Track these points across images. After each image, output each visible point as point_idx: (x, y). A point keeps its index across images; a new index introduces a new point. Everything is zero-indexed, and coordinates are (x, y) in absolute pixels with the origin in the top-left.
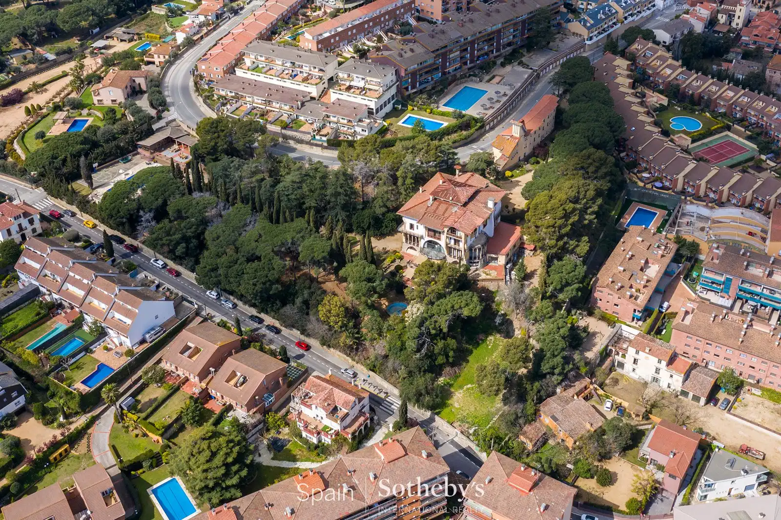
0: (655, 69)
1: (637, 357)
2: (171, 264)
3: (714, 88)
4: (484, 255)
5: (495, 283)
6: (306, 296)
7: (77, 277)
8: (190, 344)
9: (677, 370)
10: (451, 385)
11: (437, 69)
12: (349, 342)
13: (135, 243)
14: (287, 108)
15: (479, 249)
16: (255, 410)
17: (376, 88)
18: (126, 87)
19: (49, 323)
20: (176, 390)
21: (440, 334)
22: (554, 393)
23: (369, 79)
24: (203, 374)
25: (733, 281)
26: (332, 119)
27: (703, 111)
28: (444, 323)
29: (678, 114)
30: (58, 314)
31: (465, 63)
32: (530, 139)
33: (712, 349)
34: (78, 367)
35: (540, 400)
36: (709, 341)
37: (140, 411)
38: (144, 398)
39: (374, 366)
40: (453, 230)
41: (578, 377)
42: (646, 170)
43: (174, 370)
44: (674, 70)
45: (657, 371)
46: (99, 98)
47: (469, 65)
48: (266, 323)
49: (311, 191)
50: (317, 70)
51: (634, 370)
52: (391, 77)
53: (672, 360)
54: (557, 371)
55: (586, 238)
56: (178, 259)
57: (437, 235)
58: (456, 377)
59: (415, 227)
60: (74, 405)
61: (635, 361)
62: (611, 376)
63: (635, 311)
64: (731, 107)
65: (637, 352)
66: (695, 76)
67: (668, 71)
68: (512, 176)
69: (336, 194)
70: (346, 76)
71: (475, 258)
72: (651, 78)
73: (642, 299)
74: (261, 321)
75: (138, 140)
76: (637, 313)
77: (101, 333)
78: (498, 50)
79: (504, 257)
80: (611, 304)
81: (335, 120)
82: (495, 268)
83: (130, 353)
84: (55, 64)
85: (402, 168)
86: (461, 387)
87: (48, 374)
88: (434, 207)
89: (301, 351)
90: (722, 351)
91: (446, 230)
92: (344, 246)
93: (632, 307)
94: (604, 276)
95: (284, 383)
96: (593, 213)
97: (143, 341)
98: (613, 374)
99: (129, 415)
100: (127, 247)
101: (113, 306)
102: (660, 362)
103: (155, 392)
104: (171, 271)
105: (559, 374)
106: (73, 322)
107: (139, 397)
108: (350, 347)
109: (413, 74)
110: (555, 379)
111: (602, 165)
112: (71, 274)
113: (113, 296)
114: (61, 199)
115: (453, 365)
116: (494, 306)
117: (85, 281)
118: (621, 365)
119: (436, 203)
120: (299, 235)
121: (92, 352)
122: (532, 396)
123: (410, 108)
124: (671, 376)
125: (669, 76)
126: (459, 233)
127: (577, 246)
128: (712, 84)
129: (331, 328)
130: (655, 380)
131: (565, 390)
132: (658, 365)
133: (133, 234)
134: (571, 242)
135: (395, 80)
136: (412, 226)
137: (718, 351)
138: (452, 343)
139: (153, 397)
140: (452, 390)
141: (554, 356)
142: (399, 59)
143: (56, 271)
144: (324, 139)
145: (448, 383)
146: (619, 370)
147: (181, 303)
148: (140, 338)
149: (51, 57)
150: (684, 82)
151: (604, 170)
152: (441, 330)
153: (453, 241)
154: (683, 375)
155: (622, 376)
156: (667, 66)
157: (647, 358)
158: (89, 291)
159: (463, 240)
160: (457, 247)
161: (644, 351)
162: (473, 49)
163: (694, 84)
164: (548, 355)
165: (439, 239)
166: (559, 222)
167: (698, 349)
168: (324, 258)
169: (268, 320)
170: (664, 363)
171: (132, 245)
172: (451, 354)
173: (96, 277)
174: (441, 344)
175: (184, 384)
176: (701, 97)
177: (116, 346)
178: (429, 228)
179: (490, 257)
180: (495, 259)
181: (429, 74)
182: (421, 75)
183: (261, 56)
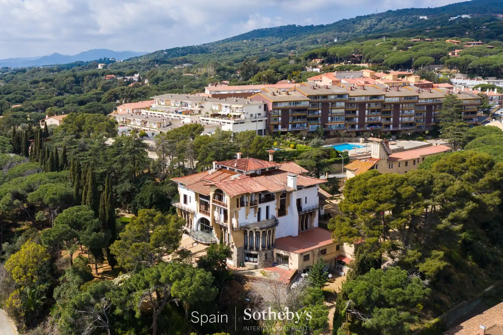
4: (267, 247)
23: (234, 106)
40: (220, 195)
47: (356, 129)
50: (197, 106)
52: (258, 109)
59: (188, 200)
71: (251, 247)
79: (297, 257)
82: (282, 272)
91: (211, 194)
109: (284, 112)
119: (219, 172)
126: (225, 200)
135: (262, 115)
136: (185, 199)
153: (222, 216)
159: (229, 209)
160: (225, 224)
162: (362, 117)
165: (209, 215)
178: (201, 196)
179: (279, 255)
180: (286, 260)
181: (305, 120)
182: (294, 118)
183: (163, 101)
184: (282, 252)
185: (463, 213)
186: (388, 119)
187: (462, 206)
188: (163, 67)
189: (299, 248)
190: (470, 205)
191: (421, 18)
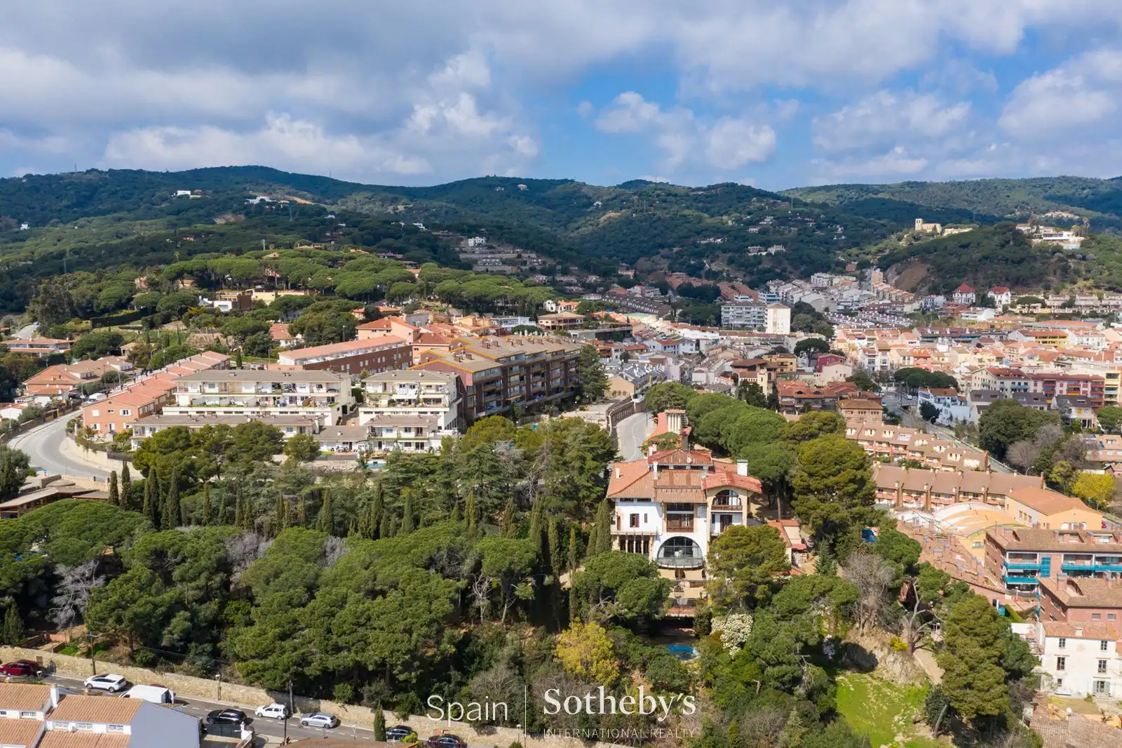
1: (1062, 652)
11: (499, 393)
25: (1052, 561)
40: (723, 497)
45: (1102, 666)
48: (423, 737)
50: (324, 389)
51: (1060, 681)
57: (688, 523)
59: (641, 519)
61: (1060, 663)
65: (1061, 643)
70: (380, 390)
81: (391, 435)
88: (665, 480)
91: (710, 500)
102: (1104, 647)
113: (40, 717)
119: (665, 474)
126: (734, 502)
130: (1100, 687)
136: (634, 520)
142: (457, 363)
144: (383, 462)
157: (1081, 648)
159: (745, 511)
161: (1073, 637)
162: (528, 381)
165: (692, 529)
170: (1112, 645)
178: (671, 507)
183: (212, 386)
191: (180, 193)
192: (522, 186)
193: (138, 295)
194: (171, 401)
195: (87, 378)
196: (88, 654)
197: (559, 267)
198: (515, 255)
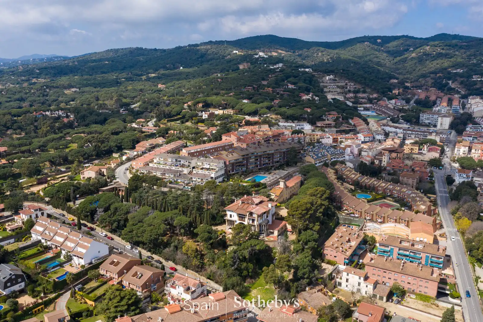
0: (347, 175)
1: (348, 277)
2: (109, 234)
3: (376, 183)
4: (267, 230)
5: (272, 243)
6: (176, 243)
7: (62, 232)
8: (114, 260)
9: (369, 282)
10: (250, 287)
11: (244, 165)
12: (197, 263)
13: (92, 226)
14: (172, 176)
15: (265, 226)
16: (146, 290)
17: (215, 168)
18: (97, 172)
19: (43, 255)
20: (105, 283)
21: (244, 259)
22: (305, 290)
23: (211, 164)
24: (121, 274)
25: (394, 249)
26: (194, 179)
27: (371, 192)
28: (246, 254)
29: (359, 193)
30: (49, 252)
31: (257, 166)
32: (289, 191)
33: (387, 275)
34: (55, 273)
35: (298, 292)
36: (385, 270)
37: (85, 292)
38: (87, 287)
39: (210, 276)
40: (251, 214)
41: (317, 284)
42: (346, 210)
43: (105, 274)
44: (356, 175)
45: (359, 284)
46: (84, 176)
47: (259, 167)
48: (155, 260)
49: (182, 201)
50: (187, 162)
51: (347, 286)
52: (222, 165)
53: (366, 278)
54: (306, 276)
55: (318, 224)
56: (113, 231)
57: (243, 219)
58: (253, 284)
59: (232, 216)
60: (50, 287)
61: (347, 280)
62: (335, 289)
63: (345, 259)
64: (384, 190)
65: (348, 275)
66: (366, 177)
67: (353, 176)
68: (280, 206)
69: (194, 202)
70: (201, 164)
71: (262, 231)
72: (346, 180)
73: (349, 253)
74: (153, 258)
75: (99, 188)
76: (346, 260)
77: (69, 259)
78: (273, 163)
79: (277, 231)
80: (333, 256)
81: (195, 180)
82: (273, 237)
83: (83, 266)
84: (65, 172)
85: (226, 192)
86: (256, 288)
87: (39, 273)
88: (241, 207)
89: (172, 271)
90: (393, 276)
91: (248, 214)
92: (197, 221)
93: (344, 257)
94: (328, 243)
95: (162, 279)
96: (320, 213)
97: (91, 263)
98: (336, 289)
99: (79, 292)
100: (89, 228)
101: (78, 244)
102: (360, 278)
103: (93, 284)
104: (109, 238)
105: (307, 278)
106: (56, 253)
107: (85, 286)
108: (198, 267)
109: (233, 164)
110: (305, 281)
111: (324, 194)
112: (59, 231)
113: (78, 239)
114: (59, 209)
115: (251, 277)
116: (272, 254)
117: (65, 234)
118: (340, 284)
119: (243, 204)
120: (175, 216)
121: (63, 267)
122: (293, 290)
123: (231, 180)
124: (367, 286)
125: (354, 177)
126: (254, 216)
127: (314, 227)
128: (375, 181)
129: (188, 257)
130: (359, 290)
131: (311, 289)
132: (360, 281)
133: (92, 221)
134: (310, 225)
135: (224, 167)
136: (231, 216)
137: (390, 275)
138: (251, 266)
139: (92, 286)
140: (251, 289)
141: (304, 268)
142: (226, 157)
143: (51, 230)
144: (189, 187)
145: (249, 286)
146: (339, 287)
147: (112, 250)
148: (89, 261)
149: (63, 170)
150: (361, 180)
151: (325, 196)
152: (245, 257)
153: (251, 221)
154: (373, 285)
155: (341, 290)
156: (353, 174)
157: (353, 277)
158: (66, 239)
159: (256, 219)
160: (253, 224)
161: (351, 273)
162: (261, 160)
163: (366, 181)
164: (301, 267)
165: (244, 221)
166: (304, 212)
167: (380, 276)
168: (186, 224)
169: (156, 257)
170: (362, 279)
171: (91, 227)
172: (250, 270)
173: (71, 231)
174: (245, 264)
175: (109, 281)
176: (370, 187)
177: (76, 265)
178: (239, 214)
179: (270, 232)
180: (273, 233)
181: (240, 167)
182: (236, 166)
183: (162, 158)
184: (272, 231)
185: (321, 210)
186: (270, 160)
187: (321, 208)
188: (55, 92)
189: (275, 228)
190: (323, 207)
191: (234, 52)
192: (379, 41)
193: (184, 111)
194: (152, 161)
195: (150, 145)
196: (102, 228)
197: (362, 90)
198: (345, 84)
